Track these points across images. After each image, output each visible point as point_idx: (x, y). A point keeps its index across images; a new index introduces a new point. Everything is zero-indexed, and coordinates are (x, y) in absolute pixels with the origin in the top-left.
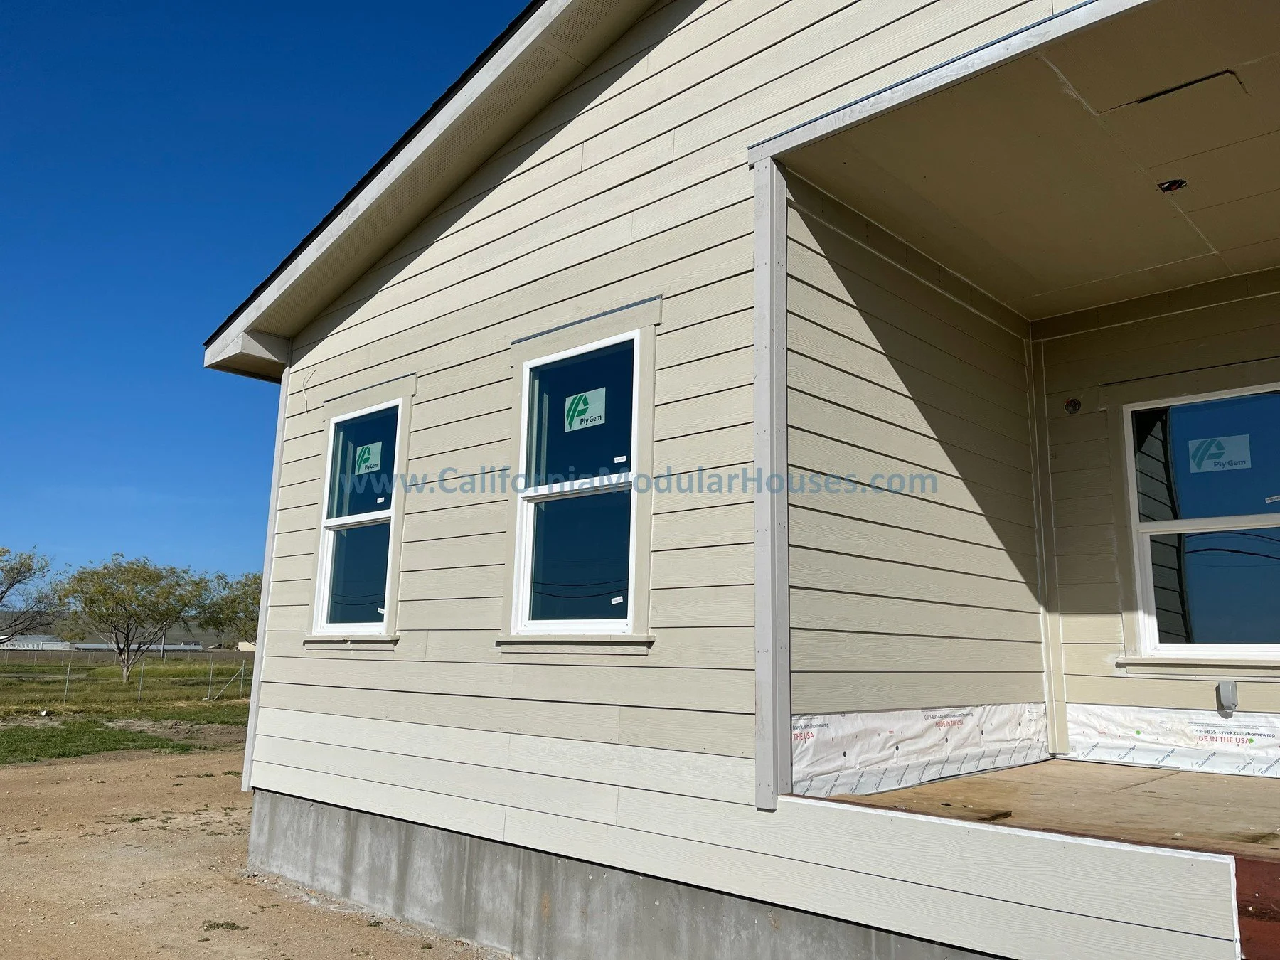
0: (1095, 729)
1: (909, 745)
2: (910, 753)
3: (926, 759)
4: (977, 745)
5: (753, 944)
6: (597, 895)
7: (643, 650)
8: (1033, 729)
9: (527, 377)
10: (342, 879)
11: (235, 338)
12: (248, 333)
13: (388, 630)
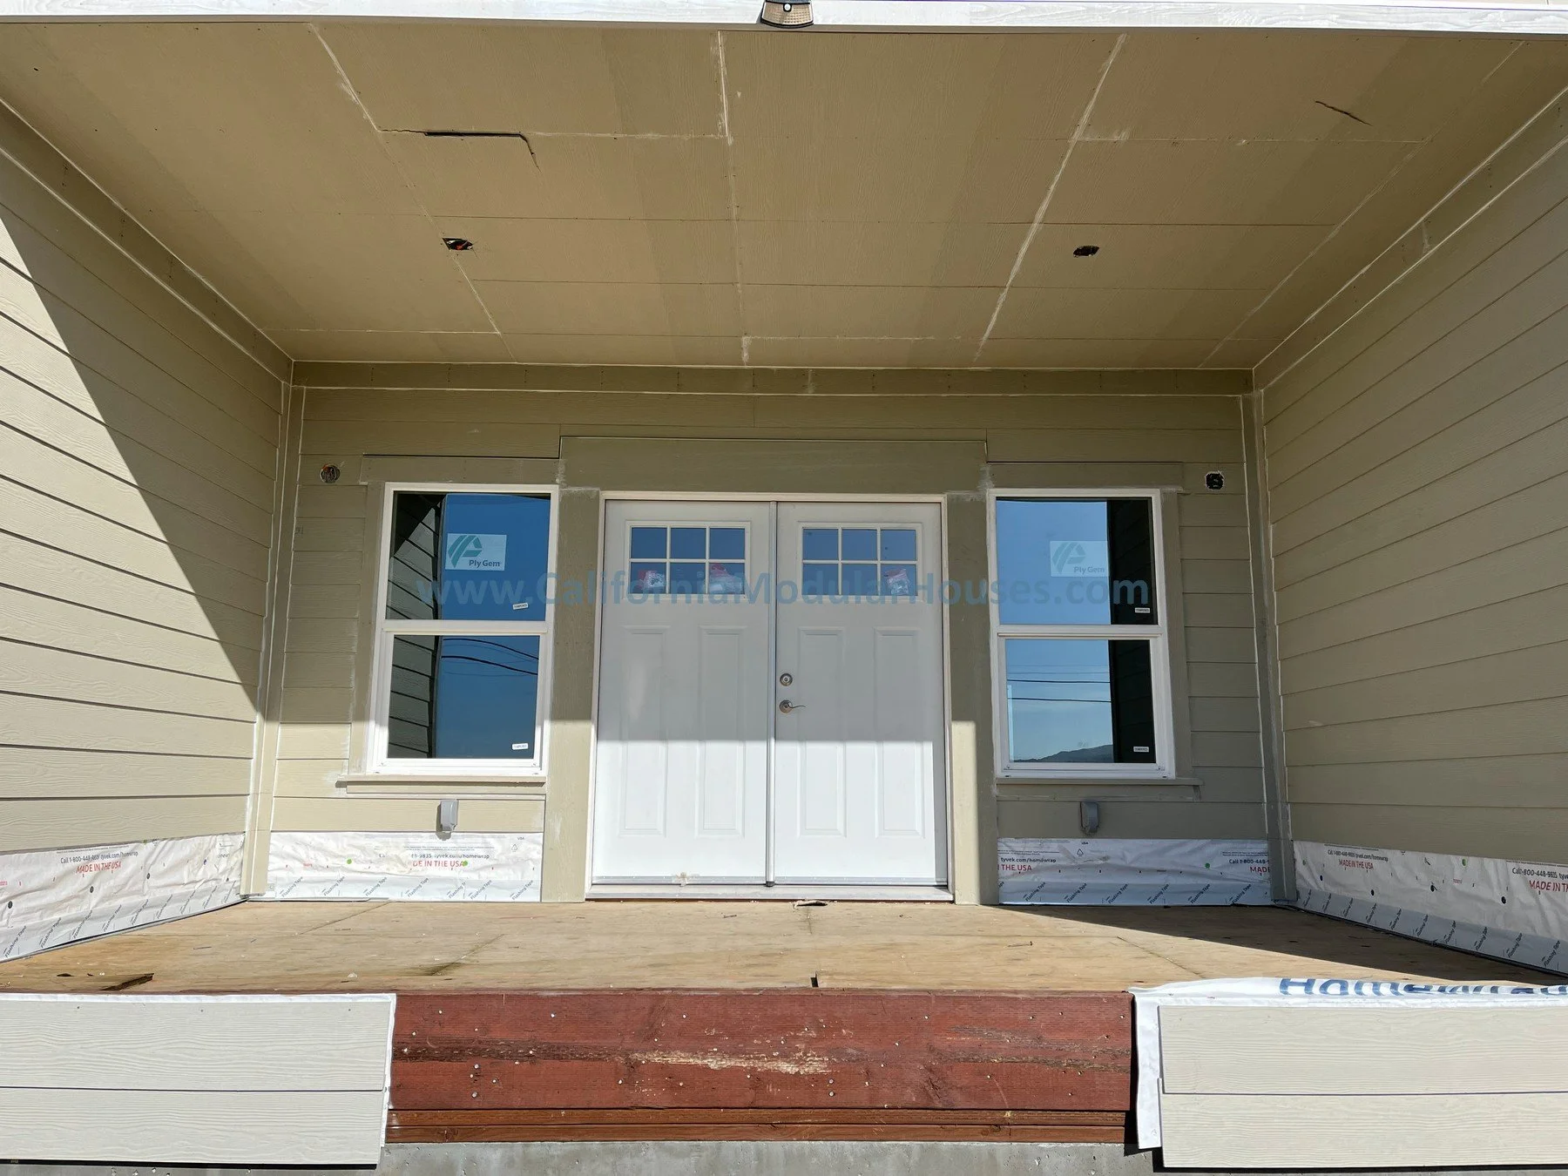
0: (300, 860)
1: (29, 900)
2: (31, 911)
3: (56, 917)
4: (140, 892)
8: (223, 866)
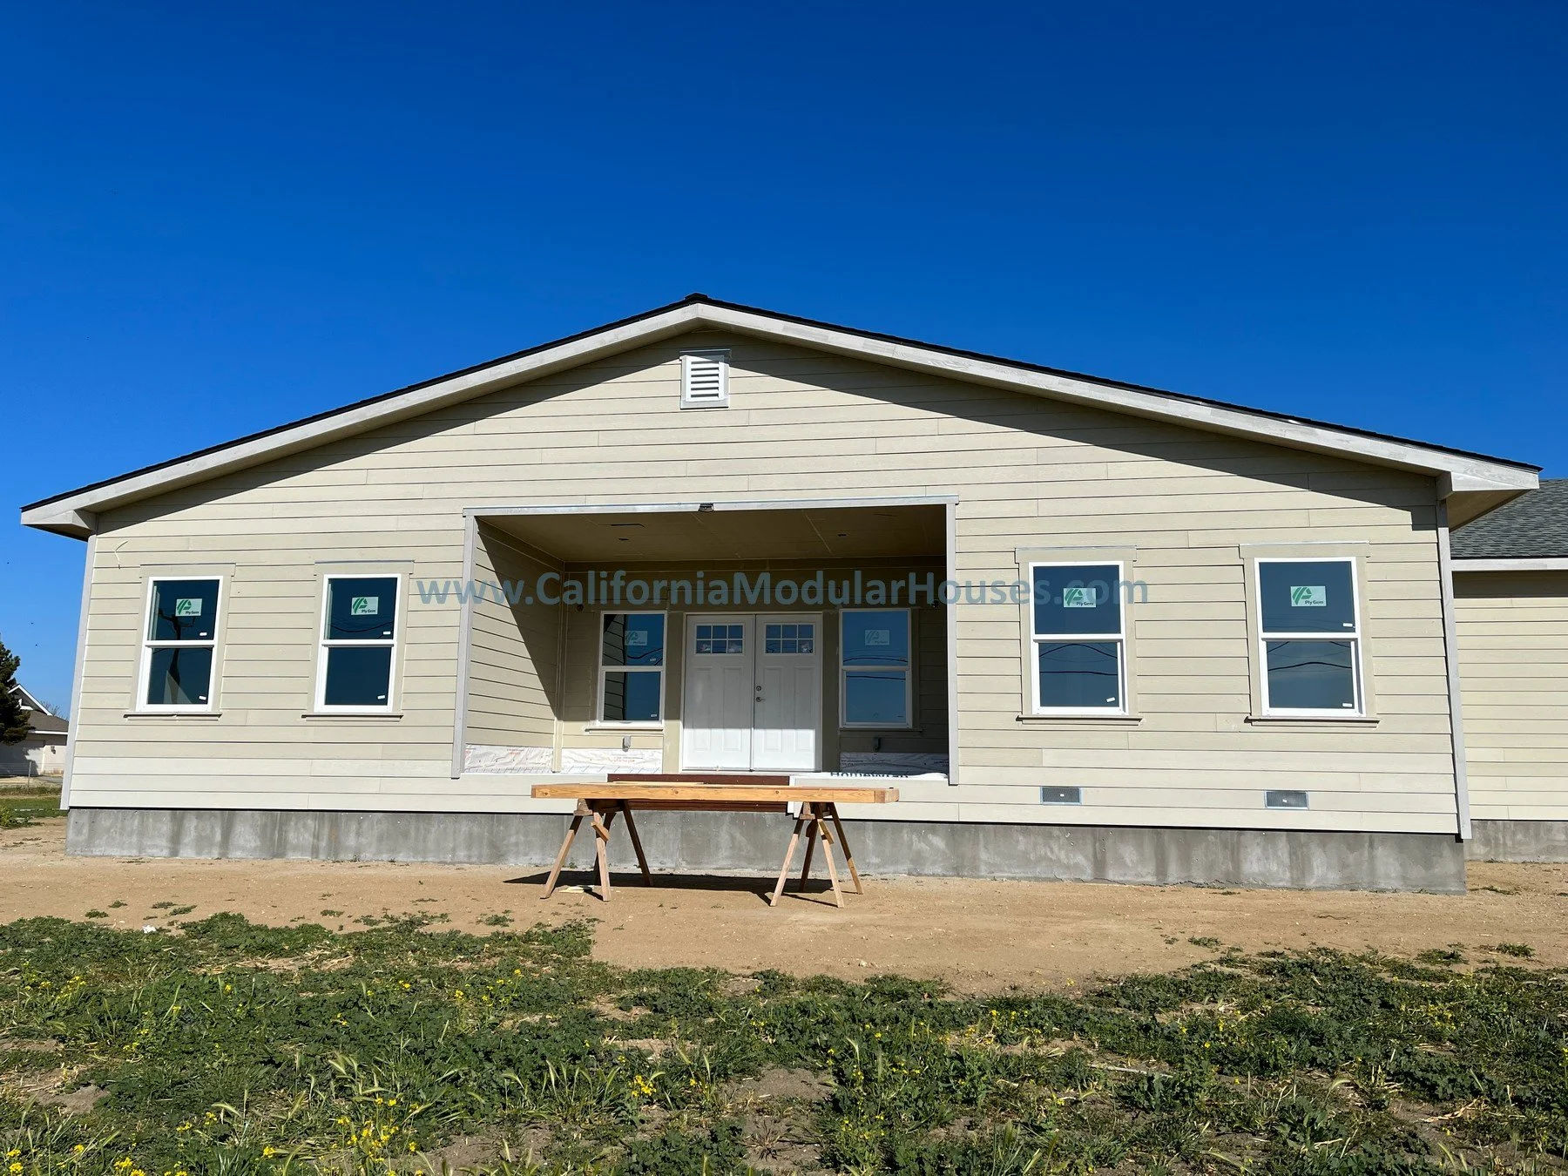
0: (573, 759)
1: (501, 761)
2: (501, 764)
3: (506, 767)
4: (525, 764)
5: (445, 829)
6: (365, 825)
7: (398, 719)
8: (547, 759)
9: (326, 582)
10: (170, 848)
11: (64, 512)
12: (75, 511)
13: (213, 709)
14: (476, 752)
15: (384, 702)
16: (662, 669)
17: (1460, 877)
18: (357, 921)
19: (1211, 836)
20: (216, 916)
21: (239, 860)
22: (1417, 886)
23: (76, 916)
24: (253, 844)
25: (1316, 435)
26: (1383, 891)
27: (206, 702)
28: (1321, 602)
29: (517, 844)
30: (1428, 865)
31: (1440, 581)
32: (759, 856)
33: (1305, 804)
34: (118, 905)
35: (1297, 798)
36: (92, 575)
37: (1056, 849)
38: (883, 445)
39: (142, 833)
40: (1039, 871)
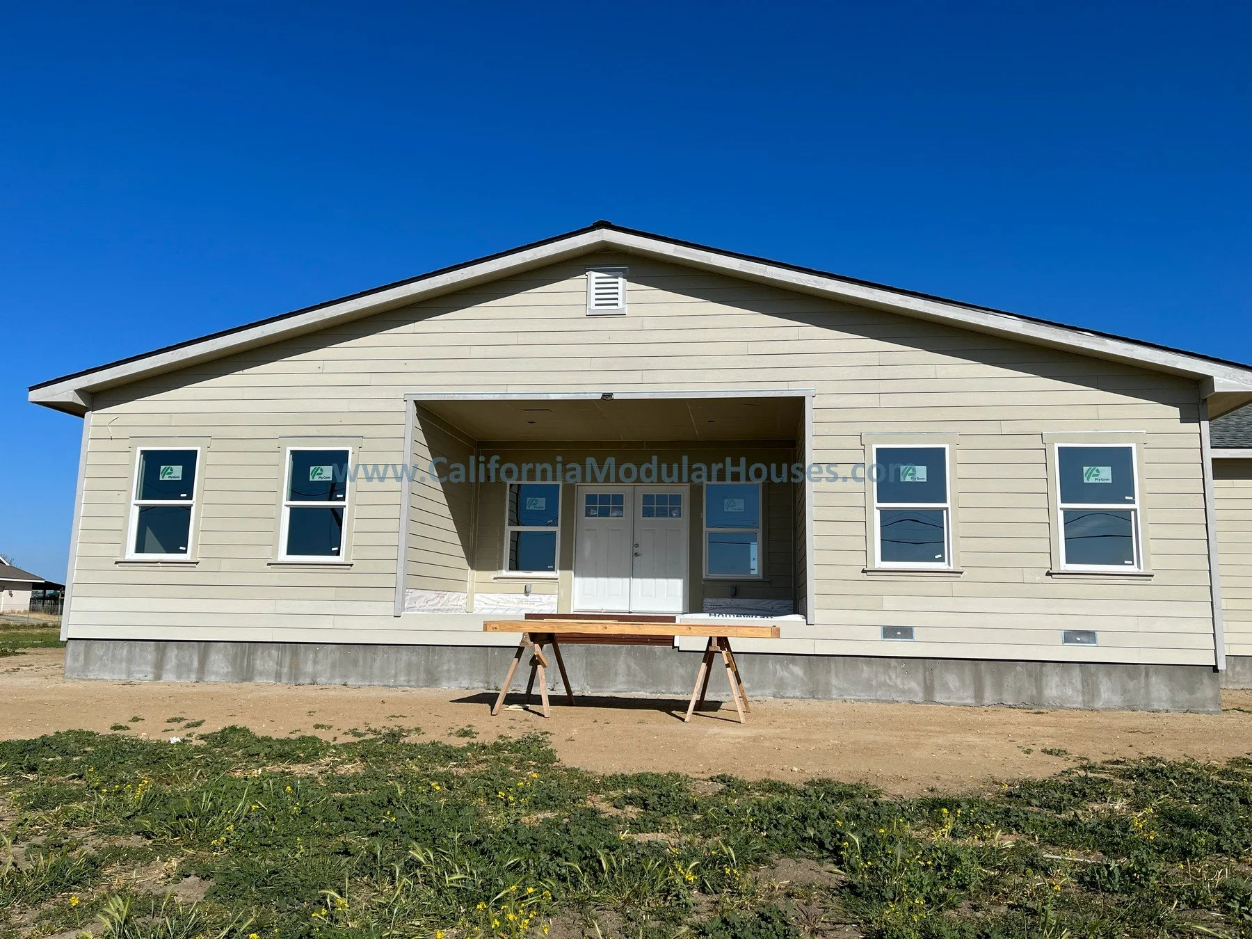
0: (483, 602)
1: (430, 602)
2: (431, 605)
3: (434, 608)
5: (388, 658)
6: (321, 655)
7: (349, 567)
8: (463, 602)
9: (288, 453)
10: (154, 673)
11: (65, 392)
12: (76, 391)
13: (192, 557)
14: (413, 595)
15: (338, 553)
16: (557, 529)
17: (1216, 700)
18: (346, 733)
19: (1019, 667)
20: (225, 729)
21: (216, 683)
22: (1183, 708)
23: (103, 728)
24: (225, 670)
25: (1107, 344)
26: (1158, 711)
27: (185, 552)
28: (1108, 480)
29: (448, 671)
30: (1192, 690)
31: (1202, 464)
32: (651, 681)
33: (1094, 641)
34: (136, 719)
35: (1089, 636)
36: (88, 445)
37: (893, 677)
38: (753, 348)
39: (130, 661)
40: (880, 694)
